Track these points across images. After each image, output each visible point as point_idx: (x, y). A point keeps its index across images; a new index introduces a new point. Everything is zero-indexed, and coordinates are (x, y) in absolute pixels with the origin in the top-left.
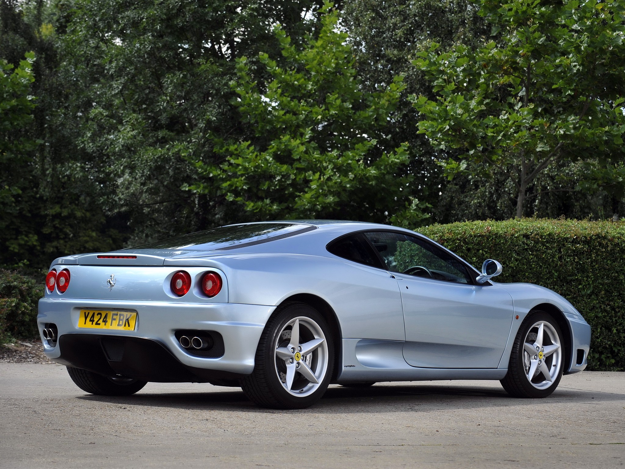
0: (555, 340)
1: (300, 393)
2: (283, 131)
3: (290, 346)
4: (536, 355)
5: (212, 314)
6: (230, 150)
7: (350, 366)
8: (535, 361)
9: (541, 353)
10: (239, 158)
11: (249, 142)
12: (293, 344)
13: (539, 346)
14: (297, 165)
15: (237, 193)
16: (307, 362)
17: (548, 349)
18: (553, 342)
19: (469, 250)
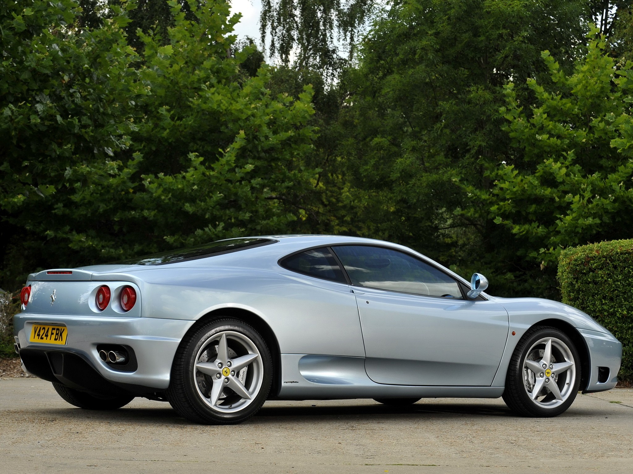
0: (569, 357)
1: (230, 408)
2: (549, 154)
3: (218, 361)
4: (543, 373)
5: (126, 329)
6: (499, 174)
7: (291, 382)
8: (541, 378)
9: (548, 371)
10: (506, 182)
11: (513, 166)
12: (220, 359)
13: (545, 363)
14: (561, 188)
15: (505, 216)
16: (240, 377)
17: (559, 367)
18: (566, 359)
19: (615, 267)
